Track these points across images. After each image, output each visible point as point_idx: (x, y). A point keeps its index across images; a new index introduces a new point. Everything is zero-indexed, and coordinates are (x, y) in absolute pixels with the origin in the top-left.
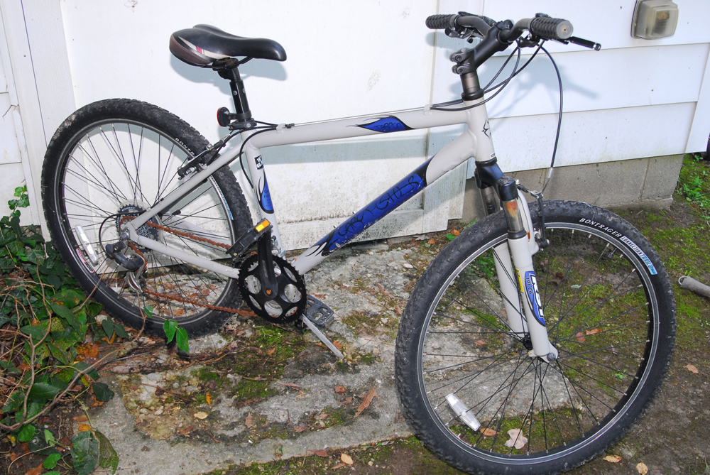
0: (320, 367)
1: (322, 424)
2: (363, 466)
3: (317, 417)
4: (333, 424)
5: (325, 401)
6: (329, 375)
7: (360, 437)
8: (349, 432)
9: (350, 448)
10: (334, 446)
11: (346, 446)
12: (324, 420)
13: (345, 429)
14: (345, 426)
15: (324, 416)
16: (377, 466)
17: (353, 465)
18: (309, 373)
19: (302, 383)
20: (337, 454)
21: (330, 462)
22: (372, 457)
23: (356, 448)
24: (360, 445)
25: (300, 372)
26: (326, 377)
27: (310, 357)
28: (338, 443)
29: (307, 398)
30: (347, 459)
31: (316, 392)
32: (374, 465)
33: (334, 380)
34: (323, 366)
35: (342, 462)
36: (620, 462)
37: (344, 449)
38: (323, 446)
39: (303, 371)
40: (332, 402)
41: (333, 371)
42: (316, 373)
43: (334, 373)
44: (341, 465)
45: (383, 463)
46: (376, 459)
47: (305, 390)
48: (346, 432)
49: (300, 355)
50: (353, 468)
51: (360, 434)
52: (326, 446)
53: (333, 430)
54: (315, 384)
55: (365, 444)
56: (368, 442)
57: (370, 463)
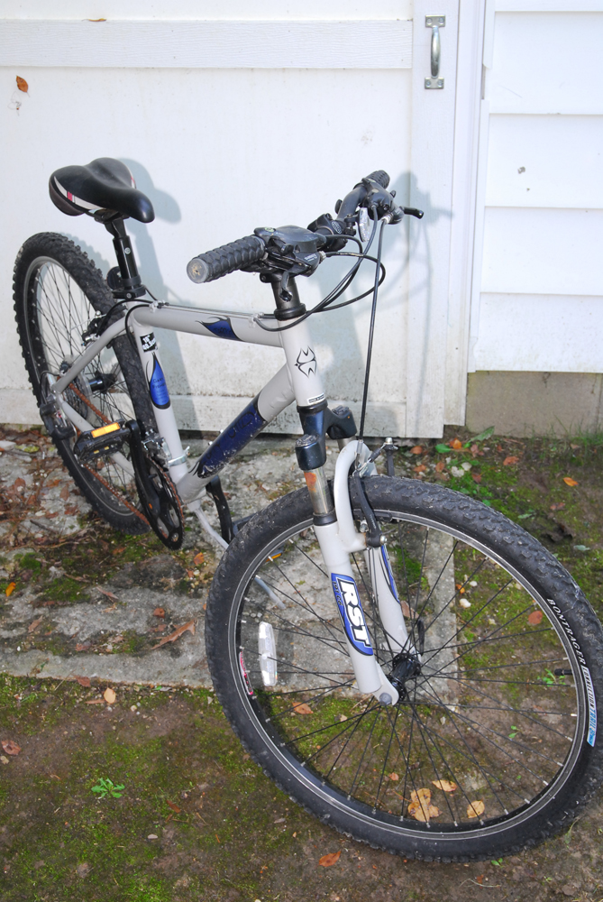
0: (157, 581)
1: (110, 647)
2: (123, 708)
3: (110, 639)
4: (121, 652)
5: (132, 622)
6: (162, 592)
7: (140, 675)
8: (133, 665)
9: (121, 684)
10: (104, 677)
11: (117, 681)
12: (114, 644)
13: (130, 661)
14: (133, 656)
15: (118, 639)
16: (138, 713)
17: (112, 705)
18: (140, 585)
19: (123, 596)
20: (102, 687)
21: (89, 694)
22: (139, 701)
23: (129, 686)
24: (134, 684)
25: (130, 582)
26: (157, 594)
27: (155, 566)
28: (110, 675)
29: (116, 614)
30: (110, 696)
31: (132, 609)
32: (136, 711)
33: (162, 600)
34: (162, 580)
35: (103, 698)
36: (452, 792)
37: (114, 684)
38: (93, 673)
39: (135, 580)
40: (141, 625)
41: (170, 589)
42: (149, 587)
43: (169, 592)
44: (100, 701)
45: (148, 712)
46: (143, 705)
47: (121, 603)
48: (129, 664)
49: (145, 561)
50: (110, 709)
51: (143, 670)
52: (95, 675)
53: (116, 658)
54: (137, 600)
55: (140, 683)
56: (145, 682)
57: (133, 708)
